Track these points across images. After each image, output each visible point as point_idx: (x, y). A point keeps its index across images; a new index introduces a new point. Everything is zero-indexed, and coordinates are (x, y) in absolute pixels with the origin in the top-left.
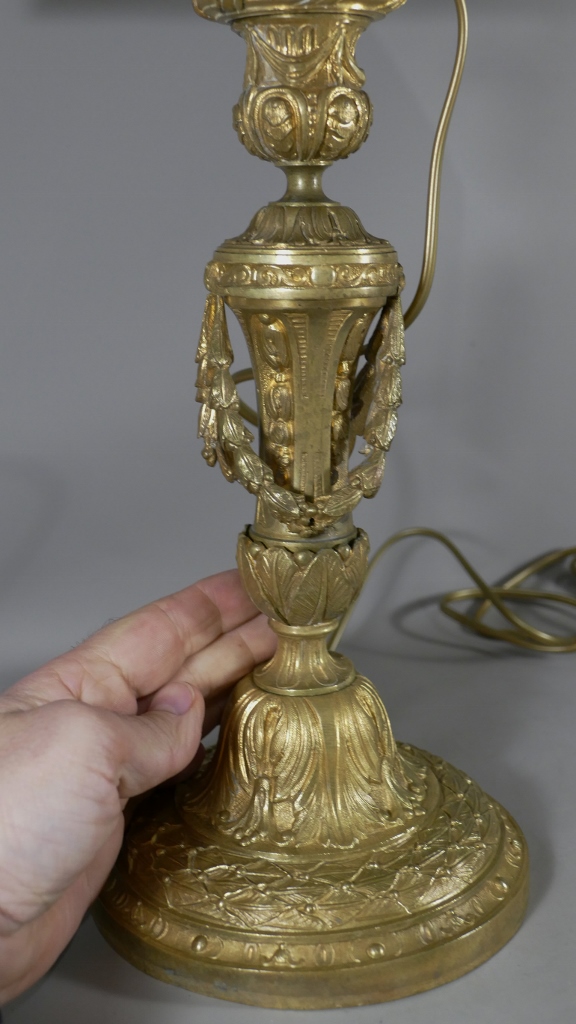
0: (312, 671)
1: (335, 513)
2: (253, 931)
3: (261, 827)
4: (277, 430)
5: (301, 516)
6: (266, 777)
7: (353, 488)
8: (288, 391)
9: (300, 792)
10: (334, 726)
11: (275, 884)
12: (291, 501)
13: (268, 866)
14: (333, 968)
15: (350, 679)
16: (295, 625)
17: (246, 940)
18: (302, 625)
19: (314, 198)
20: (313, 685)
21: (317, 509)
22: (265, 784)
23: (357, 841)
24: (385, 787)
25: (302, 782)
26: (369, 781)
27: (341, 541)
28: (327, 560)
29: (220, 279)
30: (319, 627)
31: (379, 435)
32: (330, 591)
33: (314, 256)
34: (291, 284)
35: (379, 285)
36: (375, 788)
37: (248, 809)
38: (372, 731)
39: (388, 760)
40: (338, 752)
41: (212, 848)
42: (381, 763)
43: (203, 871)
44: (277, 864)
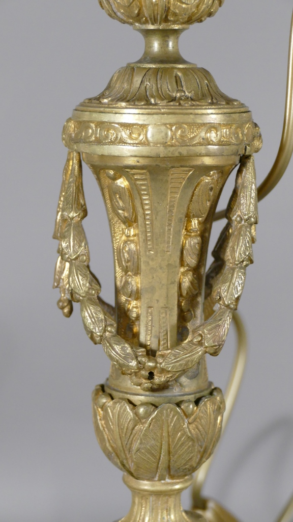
1: (173, 367)
4: (127, 283)
5: (140, 369)
7: (194, 344)
8: (136, 246)
12: (128, 354)
16: (143, 479)
18: (150, 479)
19: (170, 59)
21: (157, 363)
27: (185, 398)
28: (168, 416)
29: (73, 135)
30: (168, 484)
31: (224, 295)
32: (172, 447)
33: (149, 116)
34: (129, 141)
35: (220, 143)
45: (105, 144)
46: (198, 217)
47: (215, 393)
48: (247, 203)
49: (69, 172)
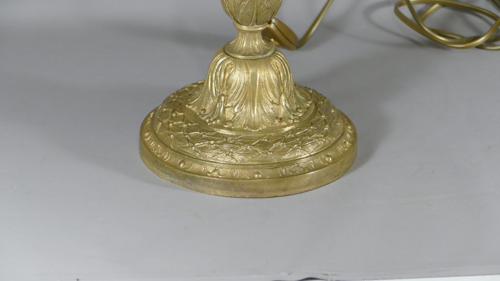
0: (251, 48)
2: (205, 161)
3: (218, 118)
6: (223, 95)
9: (238, 103)
10: (257, 75)
11: (219, 142)
13: (218, 135)
14: (237, 179)
15: (269, 53)
16: (244, 25)
17: (202, 164)
20: (249, 55)
22: (223, 98)
23: (261, 129)
24: (281, 107)
25: (239, 99)
26: (272, 103)
30: (256, 27)
32: (259, 12)
36: (276, 107)
37: (214, 109)
38: (277, 79)
39: (285, 94)
40: (257, 87)
41: (194, 124)
42: (281, 95)
43: (188, 133)
44: (222, 134)
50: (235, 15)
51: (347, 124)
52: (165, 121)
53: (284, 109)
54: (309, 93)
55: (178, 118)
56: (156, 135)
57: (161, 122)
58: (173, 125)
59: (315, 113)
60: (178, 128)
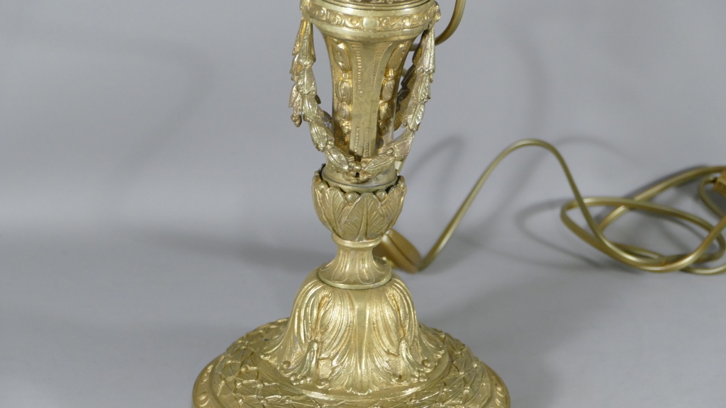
0: (357, 272)
1: (373, 171)
3: (309, 374)
4: (342, 109)
5: (350, 171)
6: (316, 341)
7: (387, 155)
8: (350, 86)
9: (337, 354)
10: (365, 312)
12: (342, 161)
13: (308, 399)
15: (384, 281)
16: (347, 240)
18: (352, 240)
20: (355, 283)
21: (361, 167)
22: (315, 346)
23: (371, 391)
24: (401, 359)
25: (339, 347)
26: (388, 353)
27: (380, 188)
28: (367, 201)
29: (309, 8)
30: (364, 243)
31: (409, 121)
32: (369, 221)
33: (365, 11)
34: (350, 25)
35: (411, 27)
36: (393, 358)
37: (302, 361)
38: (395, 318)
39: (407, 341)
40: (366, 330)
41: (274, 384)
42: (400, 342)
43: (264, 397)
44: (314, 399)
45: (333, 25)
46: (393, 68)
47: (400, 182)
48: (427, 61)
49: (304, 30)
50: (334, 224)
51: (496, 385)
52: (230, 379)
53: (405, 362)
54: (440, 338)
55: (248, 375)
56: (216, 399)
57: (224, 379)
58: (242, 384)
59: (449, 368)
60: (249, 390)
